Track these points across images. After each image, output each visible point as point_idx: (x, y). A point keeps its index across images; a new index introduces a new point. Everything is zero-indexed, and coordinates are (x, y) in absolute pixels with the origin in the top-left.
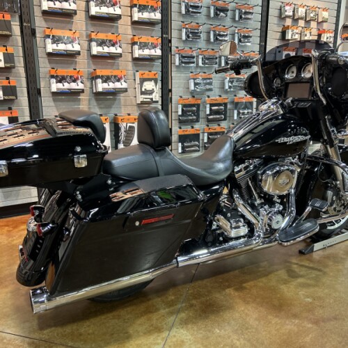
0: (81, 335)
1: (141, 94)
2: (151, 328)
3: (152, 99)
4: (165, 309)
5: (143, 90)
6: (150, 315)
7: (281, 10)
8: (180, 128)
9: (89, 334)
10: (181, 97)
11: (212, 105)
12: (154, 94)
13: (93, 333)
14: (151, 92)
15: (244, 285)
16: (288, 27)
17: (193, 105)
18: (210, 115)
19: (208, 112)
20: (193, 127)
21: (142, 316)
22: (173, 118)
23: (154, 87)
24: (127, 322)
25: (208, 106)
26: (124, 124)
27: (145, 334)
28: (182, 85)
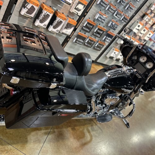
0: (7, 133)
1: (75, 9)
2: (37, 139)
3: (78, 13)
4: (44, 130)
5: (77, 7)
6: (38, 131)
7: (151, 4)
8: (80, 31)
9: (10, 134)
10: (89, 18)
11: (99, 29)
12: (80, 12)
13: (12, 134)
14: (79, 10)
15: (75, 127)
16: (147, 14)
17: (92, 25)
18: (95, 33)
19: (95, 31)
20: (85, 34)
21: (34, 131)
22: (80, 25)
23: (82, 9)
24: (27, 132)
25: (97, 28)
26: (59, 19)
27: (34, 142)
28: (93, 14)
